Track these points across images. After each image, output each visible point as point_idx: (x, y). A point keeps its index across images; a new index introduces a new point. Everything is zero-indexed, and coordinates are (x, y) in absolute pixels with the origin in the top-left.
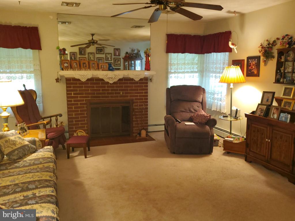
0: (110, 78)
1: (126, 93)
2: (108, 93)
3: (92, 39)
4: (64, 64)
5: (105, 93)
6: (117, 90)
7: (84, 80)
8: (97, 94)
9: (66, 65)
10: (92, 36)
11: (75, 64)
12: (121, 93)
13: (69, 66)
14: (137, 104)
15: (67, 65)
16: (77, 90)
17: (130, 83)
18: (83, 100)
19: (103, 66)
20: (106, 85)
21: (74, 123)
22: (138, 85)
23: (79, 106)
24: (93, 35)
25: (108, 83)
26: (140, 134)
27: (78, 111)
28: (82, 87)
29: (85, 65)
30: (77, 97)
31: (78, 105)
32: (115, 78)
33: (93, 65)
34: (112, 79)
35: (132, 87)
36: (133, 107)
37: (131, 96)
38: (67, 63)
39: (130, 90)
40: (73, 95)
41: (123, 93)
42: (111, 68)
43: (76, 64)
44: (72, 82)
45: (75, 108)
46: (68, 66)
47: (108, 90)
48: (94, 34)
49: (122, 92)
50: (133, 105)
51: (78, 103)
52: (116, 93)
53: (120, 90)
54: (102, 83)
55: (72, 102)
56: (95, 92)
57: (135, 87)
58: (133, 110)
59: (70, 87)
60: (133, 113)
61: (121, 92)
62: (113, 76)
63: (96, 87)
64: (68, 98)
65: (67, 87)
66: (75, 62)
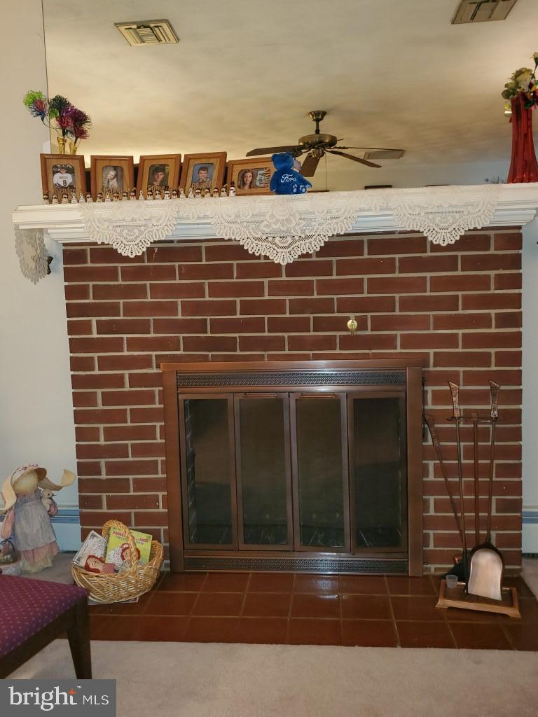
1: (379, 324)
2: (275, 325)
3: (317, 131)
4: (54, 173)
5: (257, 325)
6: (326, 306)
7: (131, 249)
8: (216, 326)
9: (59, 179)
10: (318, 121)
11: (112, 173)
12: (351, 324)
13: (79, 185)
14: (447, 388)
15: (70, 180)
16: (113, 310)
17: (406, 265)
18: (146, 362)
19: (249, 174)
20: (266, 281)
21: (104, 476)
22: (459, 273)
23: (127, 388)
24: (319, 116)
25: (274, 267)
26: (462, 572)
27: (121, 416)
28: (141, 291)
29: (161, 176)
30: (117, 345)
31: (122, 385)
32: (303, 231)
33: (203, 174)
34: (290, 240)
35: (419, 284)
36: (424, 402)
37: (408, 342)
38: (70, 171)
39: (405, 305)
40: (95, 335)
41: (362, 324)
42: (286, 178)
43: (116, 176)
44: (89, 265)
45: (107, 399)
46: (71, 187)
47: (279, 307)
48: (324, 114)
49: (357, 319)
50: (424, 393)
51: (122, 376)
52: (319, 325)
53: (345, 306)
54: (245, 271)
55: (93, 369)
56: (208, 318)
57: (438, 284)
58: (425, 421)
59: (83, 292)
60: (424, 438)
61: (352, 315)
62: (296, 224)
63: (214, 290)
64: (74, 346)
65: (70, 292)
66: (116, 164)
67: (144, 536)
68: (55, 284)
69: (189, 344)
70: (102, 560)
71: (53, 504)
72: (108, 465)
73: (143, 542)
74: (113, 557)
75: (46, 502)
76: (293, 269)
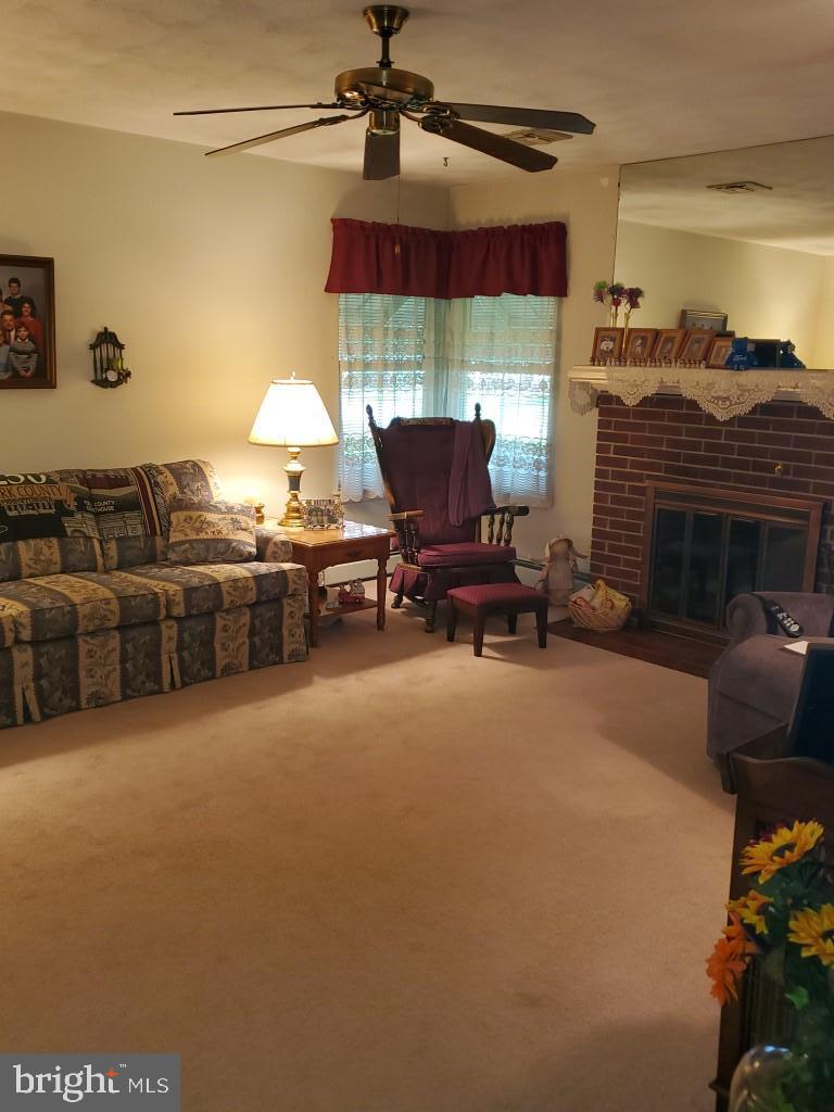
0: (718, 398)
1: (799, 472)
2: (727, 463)
4: (602, 341)
7: (631, 400)
8: (687, 458)
9: (605, 346)
11: (640, 342)
12: (779, 469)
15: (611, 347)
18: (640, 478)
20: (709, 428)
21: (606, 552)
23: (626, 495)
25: (711, 418)
29: (669, 346)
31: (624, 492)
32: (739, 398)
33: (695, 346)
34: (728, 403)
37: (818, 488)
38: (613, 340)
39: (818, 459)
40: (611, 455)
41: (786, 471)
43: (641, 344)
44: (615, 406)
45: (614, 500)
46: (611, 351)
47: (730, 449)
49: (783, 466)
51: (624, 486)
52: (756, 466)
55: (608, 478)
56: (682, 452)
59: (608, 425)
61: (780, 462)
62: (734, 392)
63: (690, 432)
64: (599, 461)
65: (601, 424)
66: (643, 334)
67: (623, 597)
68: (593, 416)
69: (668, 469)
70: (587, 603)
71: (576, 565)
72: (610, 545)
73: (621, 601)
74: (596, 603)
75: (571, 563)
76: (730, 422)
